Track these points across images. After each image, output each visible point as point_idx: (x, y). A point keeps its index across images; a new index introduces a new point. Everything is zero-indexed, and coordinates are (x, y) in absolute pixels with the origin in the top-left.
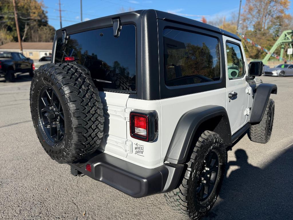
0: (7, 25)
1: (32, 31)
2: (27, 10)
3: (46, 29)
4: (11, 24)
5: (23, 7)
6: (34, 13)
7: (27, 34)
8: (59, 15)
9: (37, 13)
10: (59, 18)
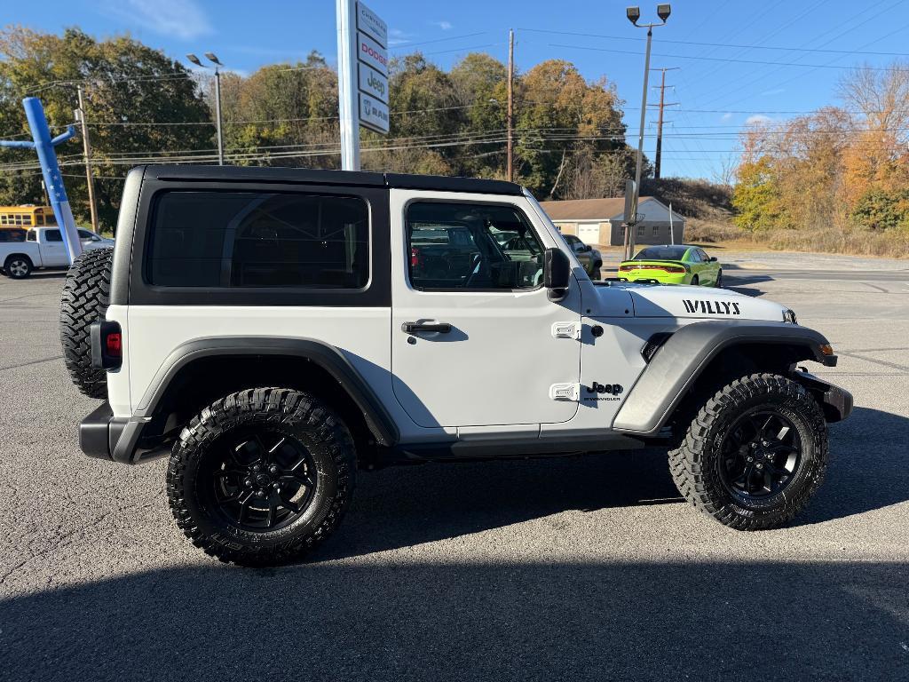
0: (521, 161)
1: (577, 171)
2: (573, 115)
3: (611, 161)
4: (531, 157)
5: (564, 110)
6: (589, 122)
7: (563, 180)
8: (658, 119)
9: (595, 120)
10: (657, 126)
